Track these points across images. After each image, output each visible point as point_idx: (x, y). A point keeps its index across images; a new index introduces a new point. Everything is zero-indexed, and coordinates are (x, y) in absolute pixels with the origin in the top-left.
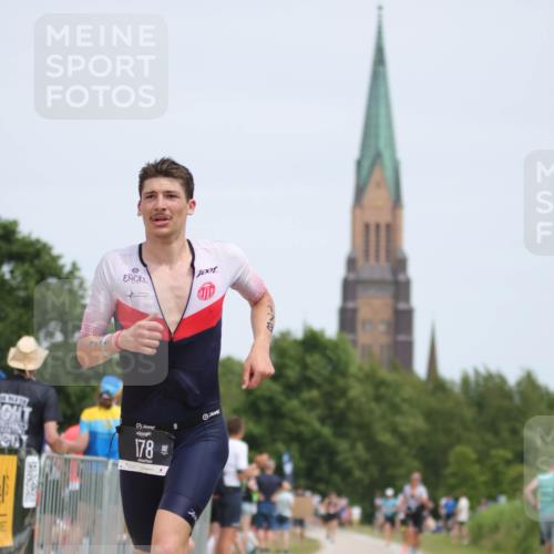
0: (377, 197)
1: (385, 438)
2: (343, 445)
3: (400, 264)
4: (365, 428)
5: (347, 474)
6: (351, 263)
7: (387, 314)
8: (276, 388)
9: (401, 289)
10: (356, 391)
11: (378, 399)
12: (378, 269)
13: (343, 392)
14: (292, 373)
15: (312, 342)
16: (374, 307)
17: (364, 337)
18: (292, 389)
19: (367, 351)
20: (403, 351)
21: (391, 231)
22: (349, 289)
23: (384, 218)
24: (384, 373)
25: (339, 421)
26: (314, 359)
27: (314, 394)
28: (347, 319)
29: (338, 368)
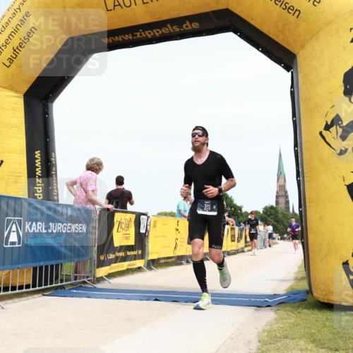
0: (281, 180)
1: (286, 224)
2: (278, 226)
3: (286, 192)
4: (282, 222)
5: (279, 231)
6: (277, 192)
7: (284, 201)
8: (266, 216)
9: (287, 197)
10: (280, 216)
11: (285, 217)
12: (282, 193)
13: (277, 216)
14: (269, 213)
15: (272, 207)
16: (282, 200)
17: (280, 206)
18: (269, 216)
19: (281, 208)
20: (288, 208)
21: (284, 186)
22: (277, 197)
23: (283, 184)
24: (285, 213)
25: (277, 221)
26: (272, 210)
27: (273, 217)
28: (277, 203)
29: (277, 212)
